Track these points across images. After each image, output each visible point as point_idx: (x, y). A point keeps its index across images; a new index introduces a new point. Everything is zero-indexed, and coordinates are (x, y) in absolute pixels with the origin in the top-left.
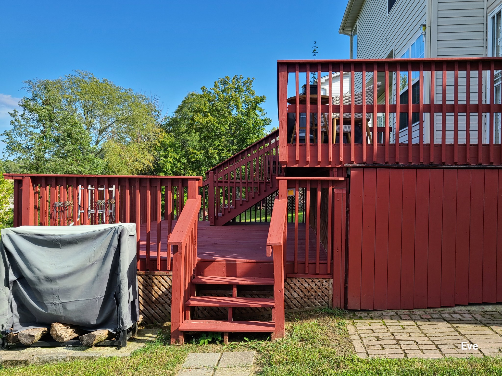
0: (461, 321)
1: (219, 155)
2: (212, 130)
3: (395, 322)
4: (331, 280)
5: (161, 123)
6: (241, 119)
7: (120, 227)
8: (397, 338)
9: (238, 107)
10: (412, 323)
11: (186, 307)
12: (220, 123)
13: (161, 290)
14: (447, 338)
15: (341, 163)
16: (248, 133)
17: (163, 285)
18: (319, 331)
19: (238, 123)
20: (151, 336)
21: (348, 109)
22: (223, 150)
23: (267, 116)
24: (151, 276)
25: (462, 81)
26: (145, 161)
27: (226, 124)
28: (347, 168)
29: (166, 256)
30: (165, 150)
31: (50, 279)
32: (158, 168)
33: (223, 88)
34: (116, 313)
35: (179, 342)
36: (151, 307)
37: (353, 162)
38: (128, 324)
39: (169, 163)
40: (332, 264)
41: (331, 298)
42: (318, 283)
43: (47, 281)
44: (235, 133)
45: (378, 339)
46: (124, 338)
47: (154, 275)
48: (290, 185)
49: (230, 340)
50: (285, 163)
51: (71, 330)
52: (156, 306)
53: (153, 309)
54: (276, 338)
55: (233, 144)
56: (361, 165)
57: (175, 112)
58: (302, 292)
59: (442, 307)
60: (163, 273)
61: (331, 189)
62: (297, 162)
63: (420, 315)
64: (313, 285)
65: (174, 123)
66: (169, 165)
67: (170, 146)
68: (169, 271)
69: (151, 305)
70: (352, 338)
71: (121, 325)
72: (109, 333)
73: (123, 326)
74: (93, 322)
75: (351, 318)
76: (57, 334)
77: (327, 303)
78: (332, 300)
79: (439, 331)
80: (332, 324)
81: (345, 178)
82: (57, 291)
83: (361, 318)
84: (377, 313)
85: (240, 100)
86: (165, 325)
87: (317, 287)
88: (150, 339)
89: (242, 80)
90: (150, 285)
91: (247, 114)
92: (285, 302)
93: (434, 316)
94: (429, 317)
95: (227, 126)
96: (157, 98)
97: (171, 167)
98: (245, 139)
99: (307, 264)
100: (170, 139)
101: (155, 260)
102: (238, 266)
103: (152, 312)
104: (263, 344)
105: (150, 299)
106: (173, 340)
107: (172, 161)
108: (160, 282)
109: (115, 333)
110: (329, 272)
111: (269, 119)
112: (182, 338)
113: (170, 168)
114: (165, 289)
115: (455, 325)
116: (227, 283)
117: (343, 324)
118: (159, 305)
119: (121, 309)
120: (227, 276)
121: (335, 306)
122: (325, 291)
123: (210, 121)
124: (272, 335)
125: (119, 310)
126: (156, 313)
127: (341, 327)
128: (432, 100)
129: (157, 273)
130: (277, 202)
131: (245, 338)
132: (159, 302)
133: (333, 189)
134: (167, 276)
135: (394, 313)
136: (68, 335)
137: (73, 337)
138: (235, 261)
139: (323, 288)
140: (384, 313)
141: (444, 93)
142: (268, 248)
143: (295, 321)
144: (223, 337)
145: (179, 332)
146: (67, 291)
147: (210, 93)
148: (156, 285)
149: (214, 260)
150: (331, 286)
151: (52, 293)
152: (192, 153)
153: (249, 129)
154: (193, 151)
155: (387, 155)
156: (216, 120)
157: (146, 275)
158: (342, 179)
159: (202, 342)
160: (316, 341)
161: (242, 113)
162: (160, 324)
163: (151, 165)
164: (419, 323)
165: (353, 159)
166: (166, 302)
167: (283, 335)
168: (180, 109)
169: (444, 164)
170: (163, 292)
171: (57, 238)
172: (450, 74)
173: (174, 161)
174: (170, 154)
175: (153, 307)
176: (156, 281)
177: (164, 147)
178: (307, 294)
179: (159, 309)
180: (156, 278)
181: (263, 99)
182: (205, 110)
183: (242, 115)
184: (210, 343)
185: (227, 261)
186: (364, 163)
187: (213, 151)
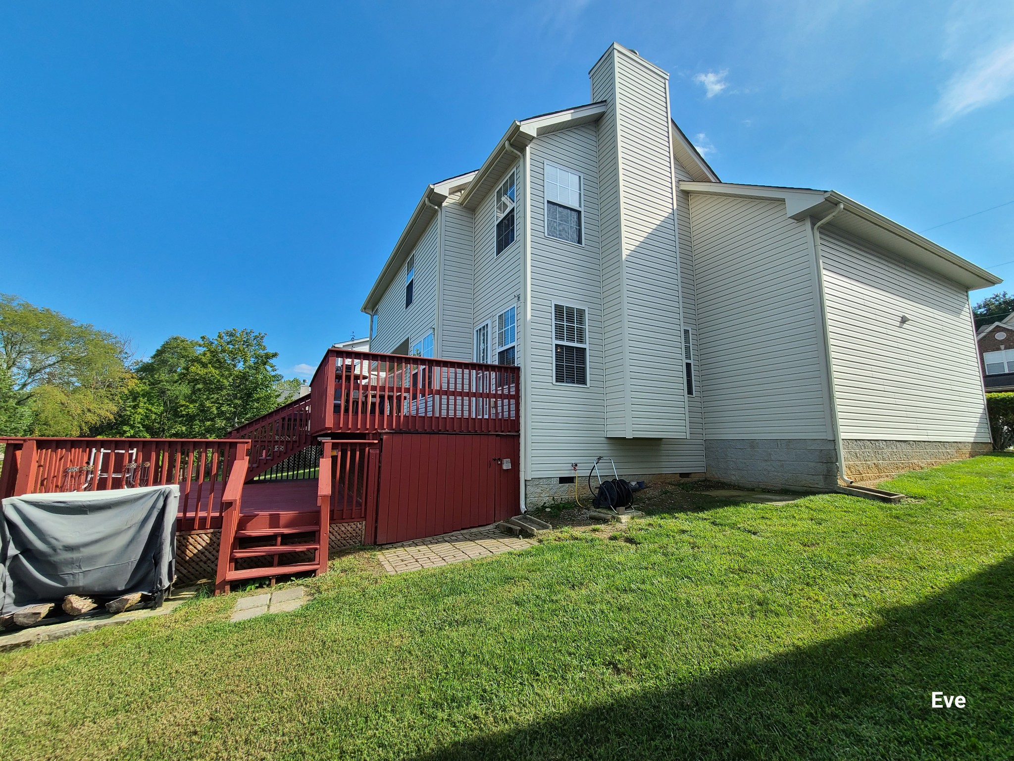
0: (457, 541)
1: (218, 408)
2: (211, 382)
3: (413, 548)
4: (364, 523)
5: (130, 367)
6: (248, 373)
7: (167, 489)
8: (416, 558)
9: (245, 361)
10: (425, 547)
11: (233, 559)
12: (222, 376)
13: (197, 549)
14: (449, 552)
15: (376, 429)
16: (256, 387)
17: (199, 544)
18: (356, 562)
19: (244, 377)
20: (186, 594)
21: (383, 389)
22: (224, 404)
23: (278, 372)
24: (186, 536)
25: (459, 376)
26: (103, 413)
27: (229, 377)
28: (380, 433)
29: (206, 515)
30: (134, 400)
31: (69, 548)
32: (122, 420)
33: (229, 340)
34: (152, 574)
35: (224, 592)
36: (183, 567)
37: (385, 429)
38: (166, 584)
39: (138, 414)
40: (366, 509)
41: (363, 537)
42: (354, 526)
43: (66, 550)
44: (239, 386)
45: (402, 560)
46: (161, 598)
47: (190, 535)
48: (335, 446)
49: (277, 582)
50: (330, 429)
51: (90, 600)
52: (190, 565)
53: (185, 569)
54: (320, 574)
55: (235, 397)
56: (391, 431)
57: (152, 357)
58: (339, 535)
59: (444, 533)
60: (201, 532)
61: (367, 449)
62: (341, 428)
63: (430, 541)
64: (349, 528)
65: (147, 369)
66: (138, 418)
67: (142, 395)
68: (208, 529)
69: (184, 565)
70: (383, 563)
71: (159, 586)
72: (143, 596)
73: (161, 586)
74: (121, 588)
75: (379, 550)
76: (72, 607)
77: (360, 542)
78: (365, 538)
79: (443, 549)
80: (367, 556)
81: (379, 442)
82: (79, 560)
83: (387, 549)
84: (400, 544)
85: (249, 354)
86: (199, 582)
87: (352, 529)
88: (188, 596)
89: (253, 335)
90: (183, 545)
91: (257, 369)
92: (329, 544)
93: (440, 540)
94: (436, 541)
95: (230, 379)
96: (129, 339)
97: (141, 419)
98: (251, 393)
99: (345, 511)
100: (141, 388)
101: (193, 520)
102: (281, 518)
103: (185, 572)
104: (309, 580)
105: (182, 559)
106: (217, 591)
107: (143, 413)
108: (196, 541)
109: (150, 594)
110: (363, 516)
111: (280, 375)
112: (228, 588)
113: (139, 420)
114: (202, 548)
115: (453, 544)
116: (272, 534)
117: (375, 555)
118: (194, 564)
119: (161, 569)
120: (270, 528)
121: (366, 543)
122: (359, 532)
123: (210, 372)
124: (317, 571)
125: (157, 570)
126: (189, 572)
127: (373, 557)
128: (441, 387)
129: (193, 532)
130: (322, 461)
131: (292, 578)
132: (194, 561)
133: (369, 449)
134: (205, 534)
135: (411, 543)
136: (86, 606)
137: (92, 608)
138: (279, 514)
139: (357, 530)
140: (405, 544)
141: (448, 383)
142: (319, 499)
143: (334, 559)
144: (270, 580)
145: (225, 582)
146: (91, 559)
147: (212, 343)
148: (191, 545)
149: (257, 515)
150: (364, 528)
151: (71, 563)
152: (182, 406)
153: (257, 383)
154: (184, 403)
155: (410, 424)
156: (217, 372)
157: (180, 536)
158: (376, 441)
159: (248, 589)
160: (356, 570)
161: (250, 367)
162: (194, 582)
163: (112, 417)
164: (429, 546)
165: (385, 427)
166: (201, 560)
167: (326, 570)
168: (159, 353)
169: (448, 431)
170: (198, 551)
171: (84, 504)
172: (452, 370)
173: (146, 413)
174: (142, 404)
175: (186, 567)
176: (191, 540)
177: (134, 396)
178: (343, 536)
179: (193, 568)
180: (192, 538)
181: (275, 355)
182: (204, 360)
183: (249, 368)
184: (257, 588)
185: (270, 515)
186: (393, 429)
187: (211, 405)
